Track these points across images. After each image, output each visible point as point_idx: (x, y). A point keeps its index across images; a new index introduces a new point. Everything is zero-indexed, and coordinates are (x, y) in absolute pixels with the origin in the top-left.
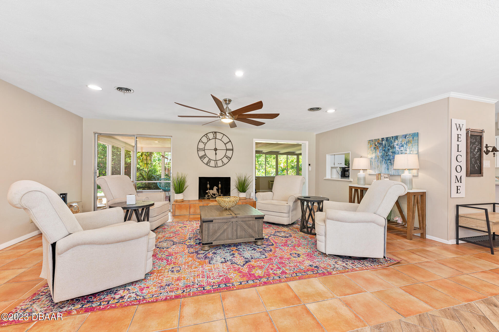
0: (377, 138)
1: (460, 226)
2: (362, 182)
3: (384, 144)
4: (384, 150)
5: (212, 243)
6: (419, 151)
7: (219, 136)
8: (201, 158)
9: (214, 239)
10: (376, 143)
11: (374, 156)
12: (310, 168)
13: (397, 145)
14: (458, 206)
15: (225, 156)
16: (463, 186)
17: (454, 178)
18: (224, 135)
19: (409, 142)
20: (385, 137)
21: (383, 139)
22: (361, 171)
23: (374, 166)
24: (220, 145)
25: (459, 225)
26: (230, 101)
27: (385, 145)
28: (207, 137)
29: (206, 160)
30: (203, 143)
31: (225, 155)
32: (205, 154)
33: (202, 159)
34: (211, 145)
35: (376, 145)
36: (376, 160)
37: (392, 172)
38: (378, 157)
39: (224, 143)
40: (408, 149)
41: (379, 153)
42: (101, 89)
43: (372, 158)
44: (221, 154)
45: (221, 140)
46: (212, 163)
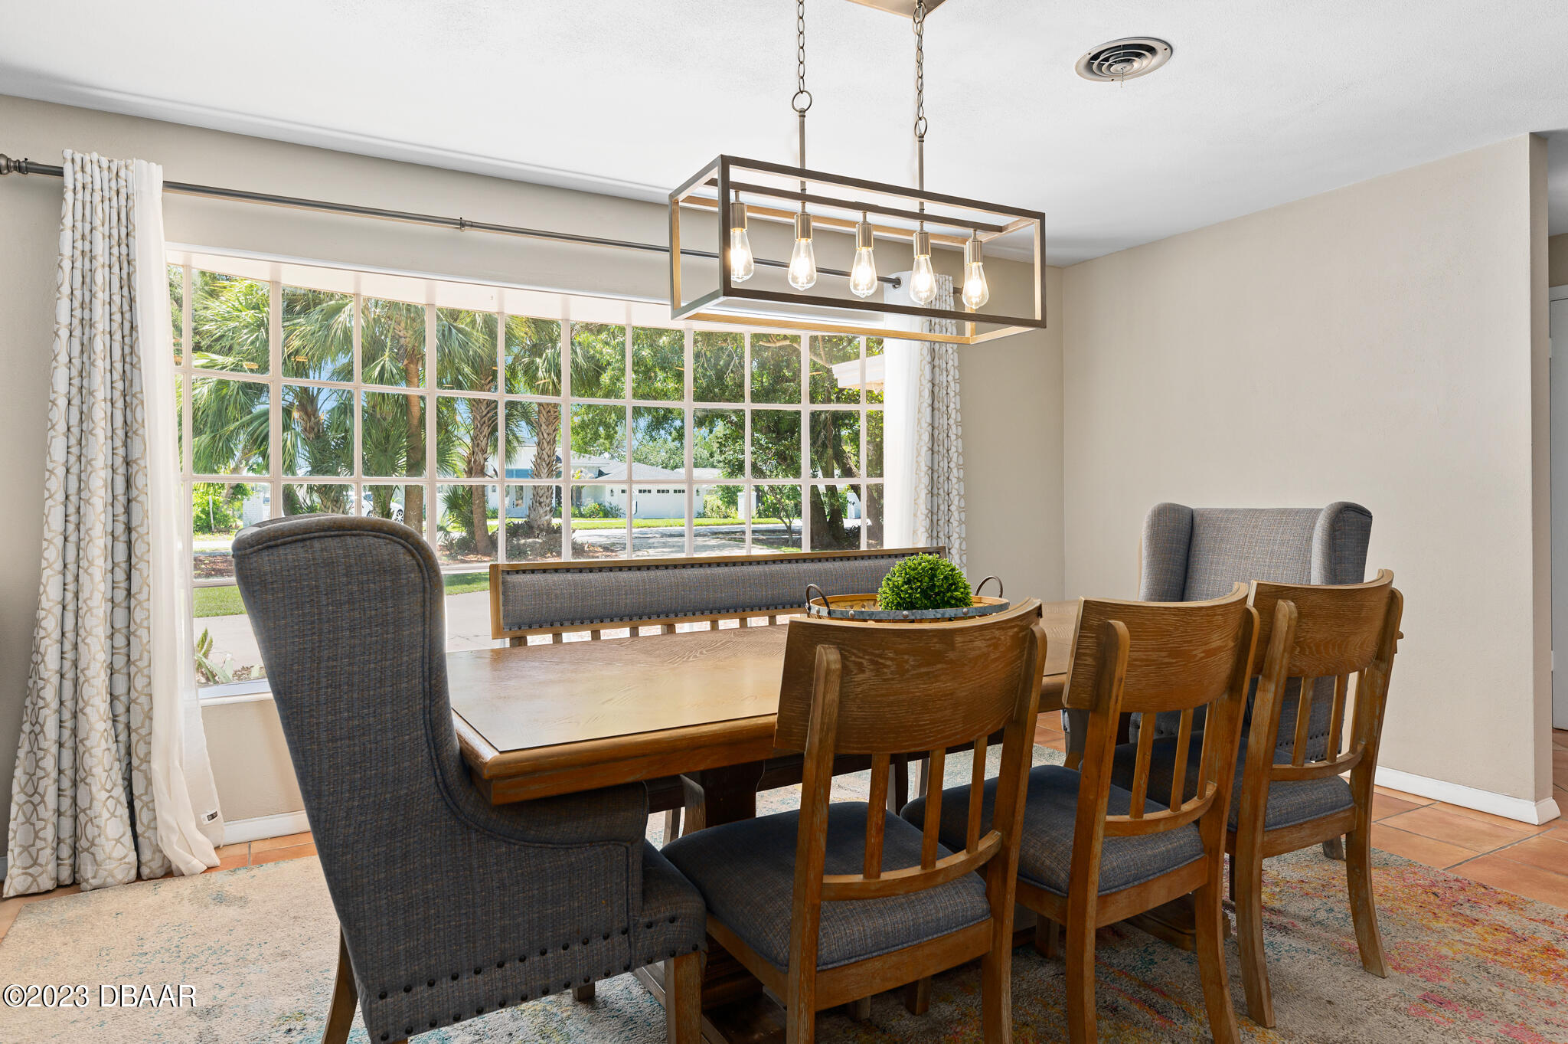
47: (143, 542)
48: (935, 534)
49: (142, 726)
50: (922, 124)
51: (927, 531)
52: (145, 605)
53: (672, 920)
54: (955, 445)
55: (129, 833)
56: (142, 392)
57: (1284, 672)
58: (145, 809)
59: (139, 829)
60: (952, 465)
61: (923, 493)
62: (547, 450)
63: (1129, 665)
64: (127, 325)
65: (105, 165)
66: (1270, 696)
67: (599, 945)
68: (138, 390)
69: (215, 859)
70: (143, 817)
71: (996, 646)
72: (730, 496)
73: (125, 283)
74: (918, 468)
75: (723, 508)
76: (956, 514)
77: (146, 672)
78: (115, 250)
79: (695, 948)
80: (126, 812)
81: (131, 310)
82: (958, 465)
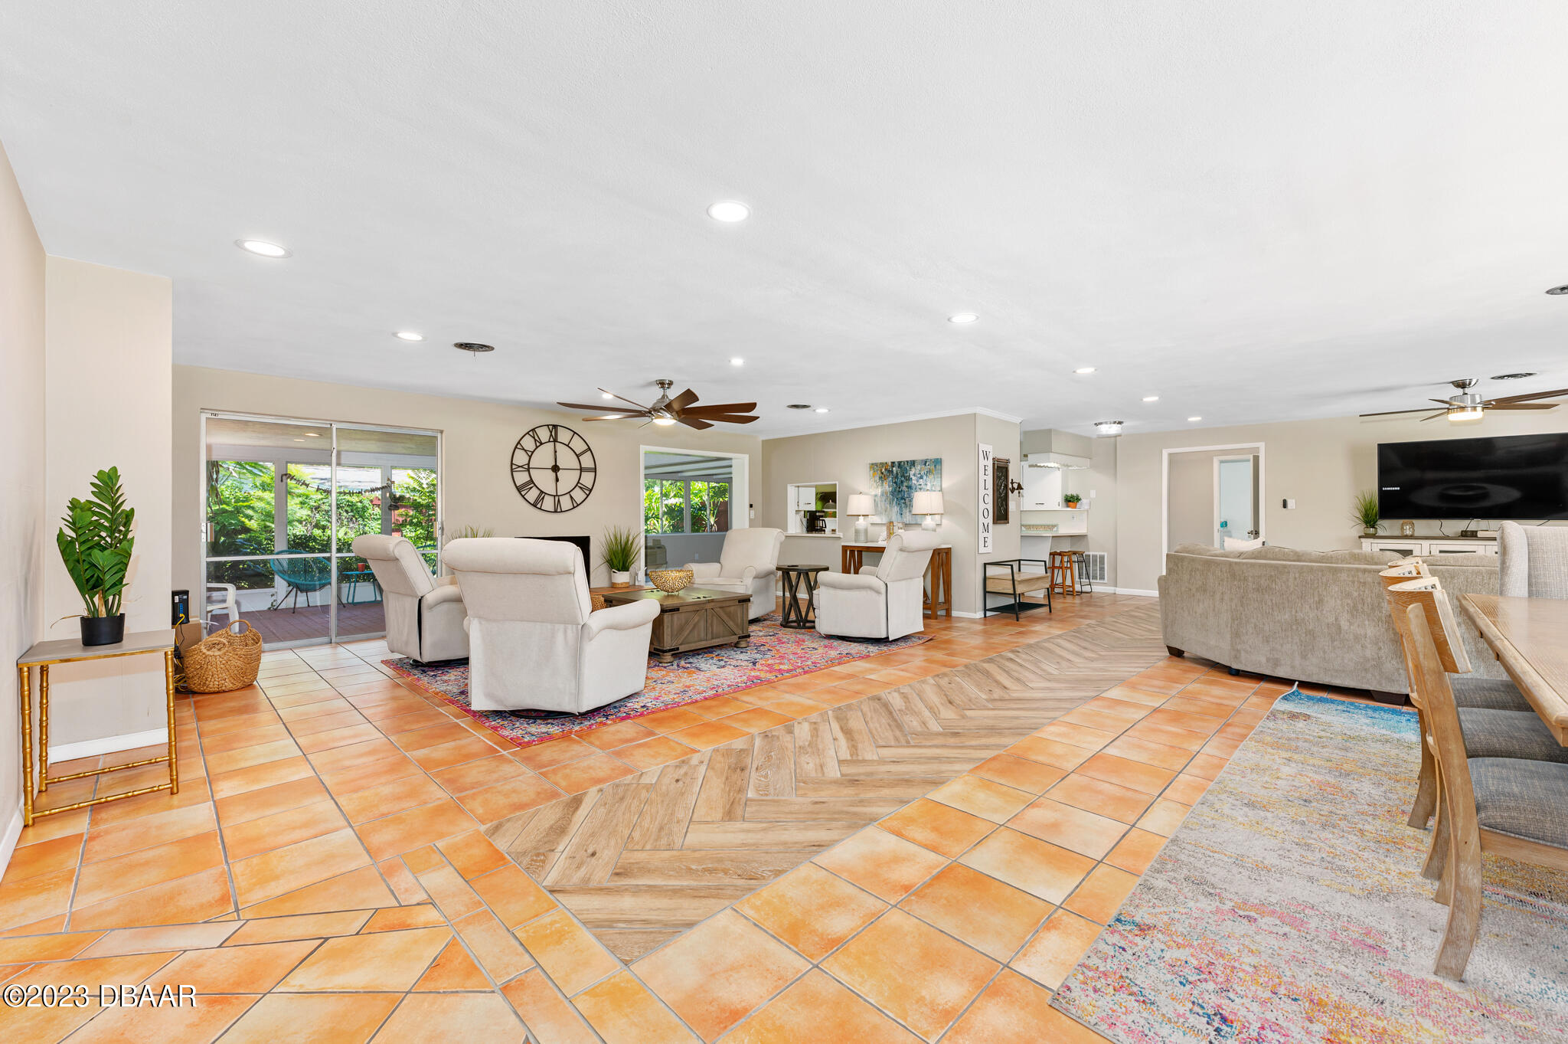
0: (884, 461)
1: (989, 592)
2: (862, 538)
3: (895, 472)
4: (895, 483)
5: (678, 649)
6: (943, 486)
7: (564, 436)
8: (519, 489)
9: (680, 642)
10: (883, 470)
11: (879, 491)
12: (752, 512)
13: (914, 475)
14: (985, 564)
15: (577, 485)
16: (989, 535)
17: (981, 526)
18: (575, 433)
19: (929, 472)
20: (896, 460)
21: (893, 463)
22: (861, 518)
23: (880, 509)
24: (566, 459)
25: (988, 590)
26: (671, 383)
27: (897, 474)
28: (534, 438)
29: (533, 495)
30: (526, 451)
31: (578, 482)
32: (529, 479)
33: (523, 493)
34: (543, 457)
35: (882, 473)
36: (884, 498)
37: (908, 518)
38: (886, 493)
39: (575, 453)
40: (929, 484)
41: (887, 487)
42: (420, 338)
43: (876, 496)
44: (568, 479)
45: (568, 446)
46: (548, 504)
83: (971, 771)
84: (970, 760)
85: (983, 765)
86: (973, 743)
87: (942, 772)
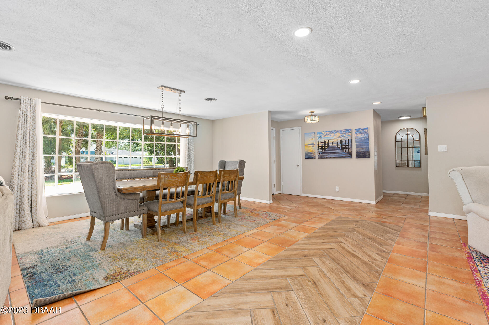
47: (36, 167)
48: (189, 165)
49: (35, 200)
50: (180, 109)
51: (187, 165)
52: (36, 178)
53: (143, 210)
54: (193, 150)
55: (31, 220)
56: (36, 140)
57: (222, 180)
58: (35, 215)
59: (33, 219)
60: (192, 154)
61: (187, 159)
62: (99, 147)
63: (200, 178)
64: (33, 128)
65: (30, 99)
66: (221, 183)
67: (134, 212)
68: (36, 139)
69: (49, 224)
70: (34, 216)
71: (183, 175)
72: (150, 159)
73: (33, 120)
74: (186, 154)
75: (148, 162)
76: (192, 162)
77: (36, 190)
78: (31, 114)
79: (146, 213)
80: (31, 216)
81: (34, 125)
82: (193, 154)
83: (298, 241)
84: (298, 244)
85: (294, 243)
86: (298, 251)
87: (307, 240)
